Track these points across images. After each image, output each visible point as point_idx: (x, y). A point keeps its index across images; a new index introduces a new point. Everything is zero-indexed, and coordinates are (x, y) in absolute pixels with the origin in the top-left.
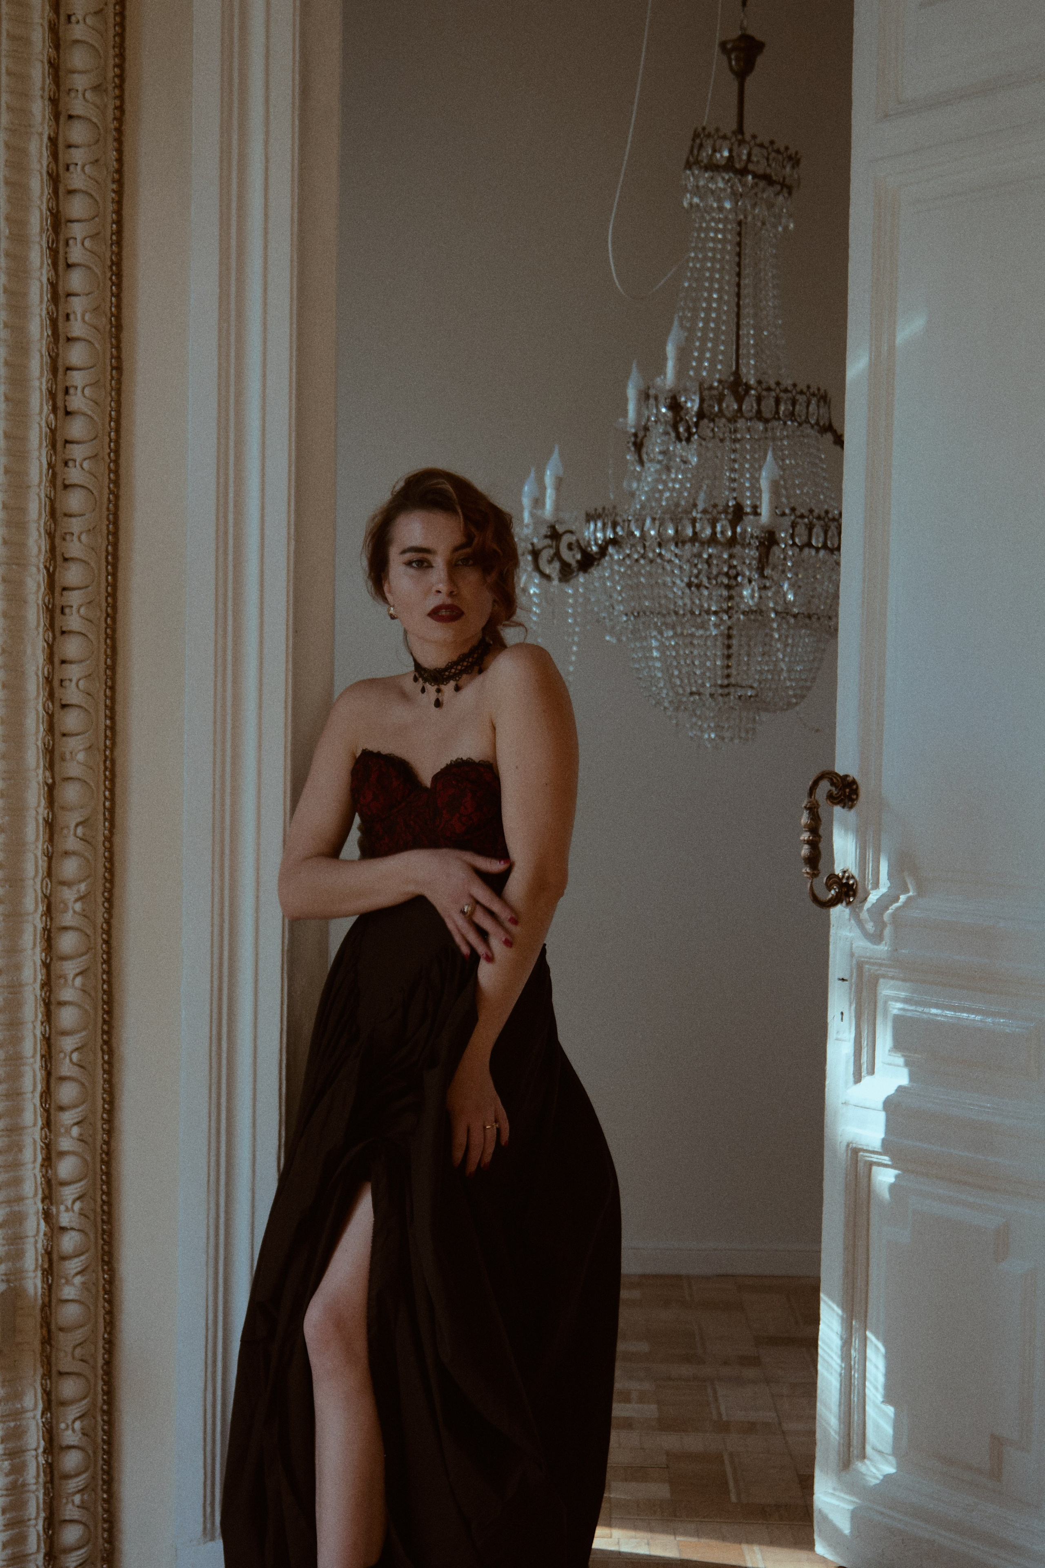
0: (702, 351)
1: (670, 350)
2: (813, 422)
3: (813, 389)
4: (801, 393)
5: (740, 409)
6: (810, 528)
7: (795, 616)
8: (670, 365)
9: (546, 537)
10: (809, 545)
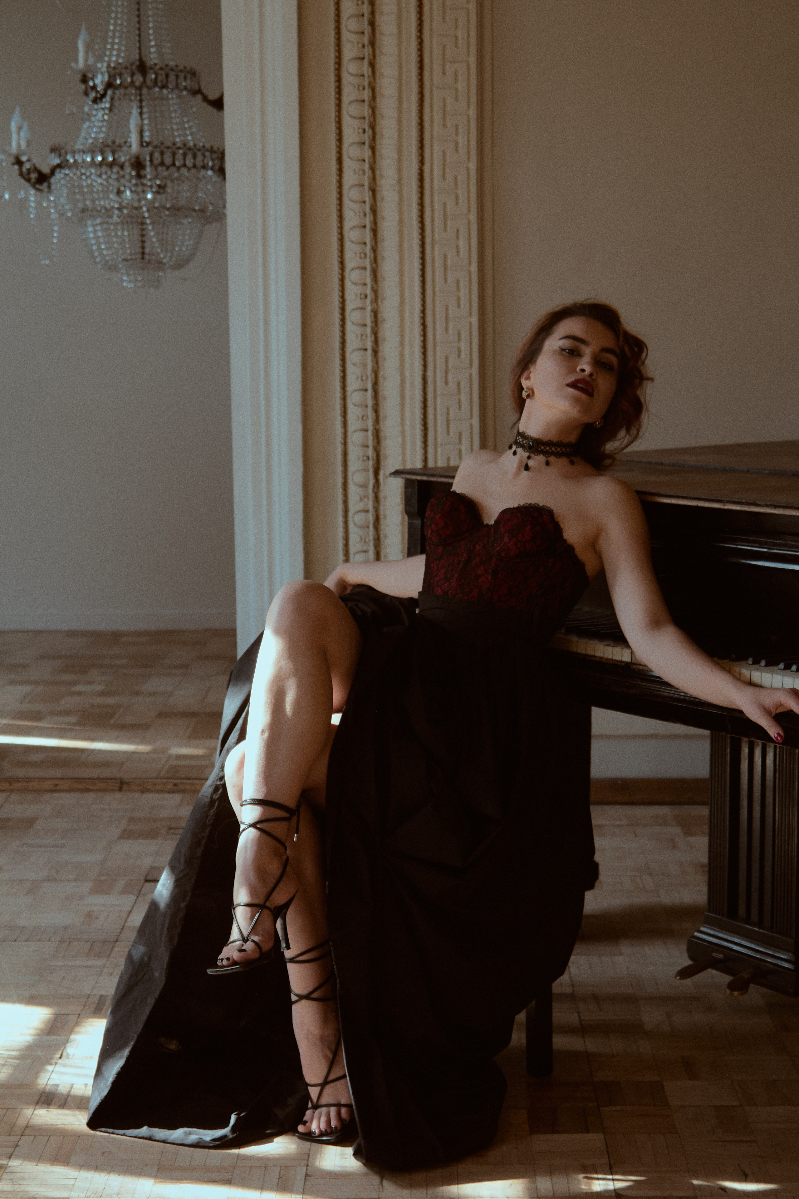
0: (113, 43)
1: (81, 46)
2: (189, 88)
3: (181, 67)
4: (172, 70)
5: (145, 81)
6: (174, 154)
7: (168, 209)
8: (81, 55)
9: (13, 164)
10: (185, 165)
